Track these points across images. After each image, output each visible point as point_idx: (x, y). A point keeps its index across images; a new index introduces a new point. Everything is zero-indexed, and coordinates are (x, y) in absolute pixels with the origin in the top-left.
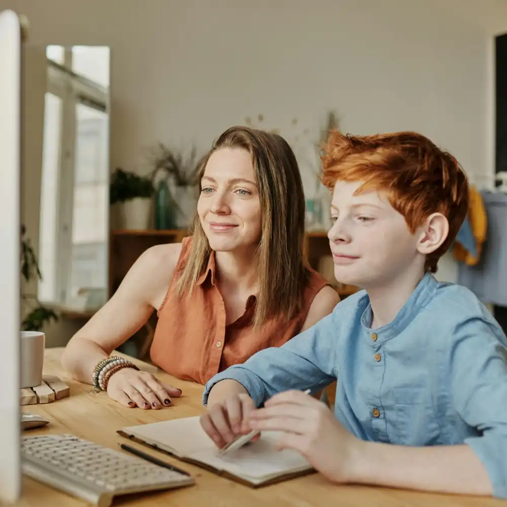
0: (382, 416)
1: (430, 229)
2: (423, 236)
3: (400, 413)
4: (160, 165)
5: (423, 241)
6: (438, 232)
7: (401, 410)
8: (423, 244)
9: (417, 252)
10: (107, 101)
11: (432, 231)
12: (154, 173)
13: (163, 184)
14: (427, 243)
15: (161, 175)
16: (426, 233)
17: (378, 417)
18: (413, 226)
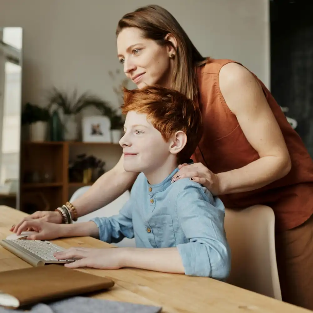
0: (151, 232)
1: (176, 140)
2: (172, 143)
3: (159, 229)
4: (53, 100)
5: (172, 147)
6: (181, 141)
7: (159, 228)
8: (173, 148)
9: (170, 153)
10: (20, 57)
11: (178, 141)
12: (50, 106)
13: (56, 113)
14: (175, 147)
15: (54, 107)
16: (174, 142)
17: (150, 232)
18: (166, 138)
